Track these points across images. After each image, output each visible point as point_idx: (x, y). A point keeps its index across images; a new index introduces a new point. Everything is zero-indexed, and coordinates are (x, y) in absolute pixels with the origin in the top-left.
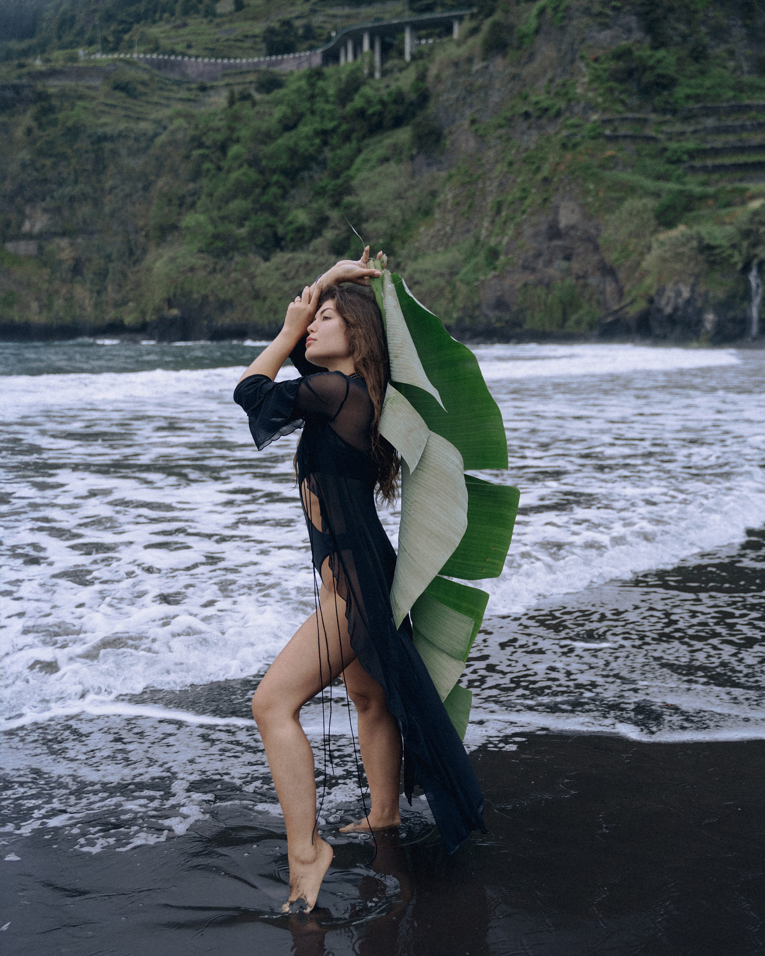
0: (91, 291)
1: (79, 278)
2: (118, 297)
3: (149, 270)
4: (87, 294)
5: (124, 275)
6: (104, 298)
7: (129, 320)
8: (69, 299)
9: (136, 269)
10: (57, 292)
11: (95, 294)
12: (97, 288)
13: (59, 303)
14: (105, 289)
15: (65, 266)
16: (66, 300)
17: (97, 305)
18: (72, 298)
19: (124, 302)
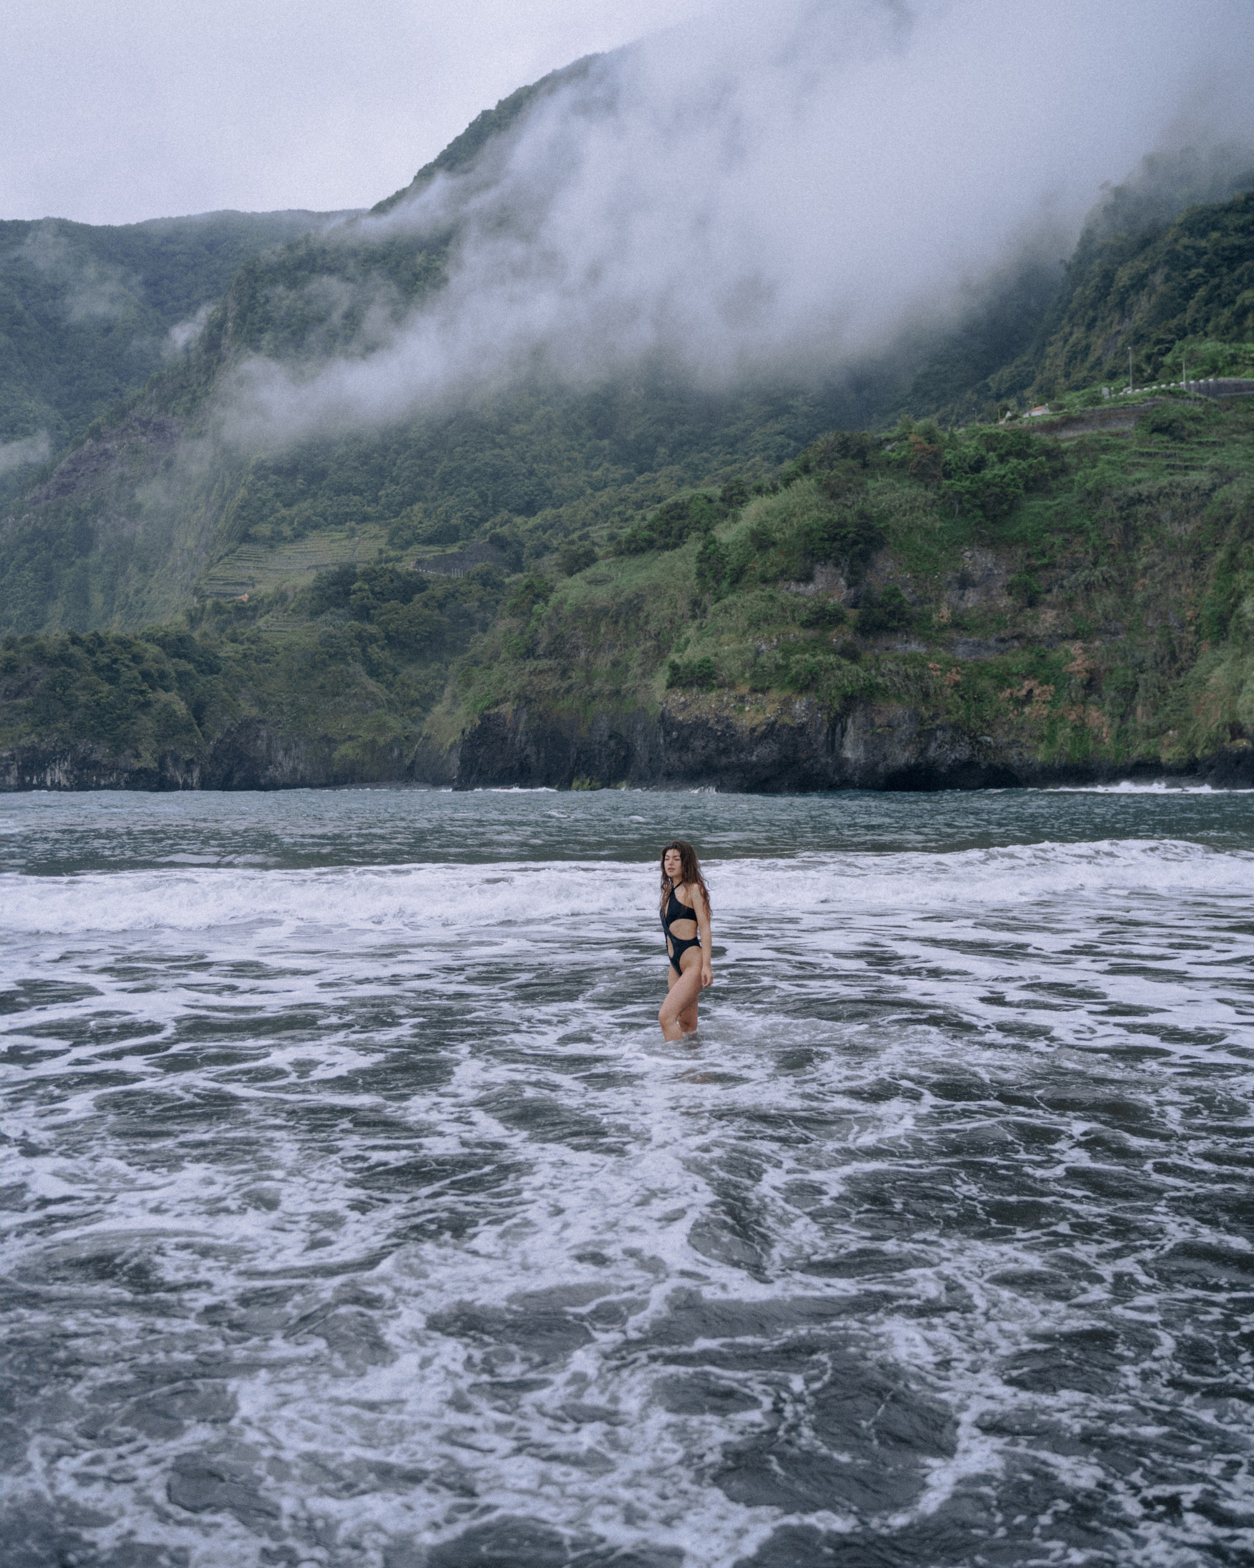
0: (1112, 715)
1: (1094, 697)
2: (1152, 722)
3: (1202, 682)
4: (1106, 720)
5: (1163, 691)
6: (1130, 725)
7: (1167, 756)
8: (1080, 728)
9: (1181, 681)
10: (1062, 718)
11: (1117, 720)
12: (1121, 710)
13: (1065, 733)
14: (1133, 711)
15: (1077, 680)
16: (1075, 728)
17: (1120, 735)
18: (1083, 725)
19: (1161, 731)
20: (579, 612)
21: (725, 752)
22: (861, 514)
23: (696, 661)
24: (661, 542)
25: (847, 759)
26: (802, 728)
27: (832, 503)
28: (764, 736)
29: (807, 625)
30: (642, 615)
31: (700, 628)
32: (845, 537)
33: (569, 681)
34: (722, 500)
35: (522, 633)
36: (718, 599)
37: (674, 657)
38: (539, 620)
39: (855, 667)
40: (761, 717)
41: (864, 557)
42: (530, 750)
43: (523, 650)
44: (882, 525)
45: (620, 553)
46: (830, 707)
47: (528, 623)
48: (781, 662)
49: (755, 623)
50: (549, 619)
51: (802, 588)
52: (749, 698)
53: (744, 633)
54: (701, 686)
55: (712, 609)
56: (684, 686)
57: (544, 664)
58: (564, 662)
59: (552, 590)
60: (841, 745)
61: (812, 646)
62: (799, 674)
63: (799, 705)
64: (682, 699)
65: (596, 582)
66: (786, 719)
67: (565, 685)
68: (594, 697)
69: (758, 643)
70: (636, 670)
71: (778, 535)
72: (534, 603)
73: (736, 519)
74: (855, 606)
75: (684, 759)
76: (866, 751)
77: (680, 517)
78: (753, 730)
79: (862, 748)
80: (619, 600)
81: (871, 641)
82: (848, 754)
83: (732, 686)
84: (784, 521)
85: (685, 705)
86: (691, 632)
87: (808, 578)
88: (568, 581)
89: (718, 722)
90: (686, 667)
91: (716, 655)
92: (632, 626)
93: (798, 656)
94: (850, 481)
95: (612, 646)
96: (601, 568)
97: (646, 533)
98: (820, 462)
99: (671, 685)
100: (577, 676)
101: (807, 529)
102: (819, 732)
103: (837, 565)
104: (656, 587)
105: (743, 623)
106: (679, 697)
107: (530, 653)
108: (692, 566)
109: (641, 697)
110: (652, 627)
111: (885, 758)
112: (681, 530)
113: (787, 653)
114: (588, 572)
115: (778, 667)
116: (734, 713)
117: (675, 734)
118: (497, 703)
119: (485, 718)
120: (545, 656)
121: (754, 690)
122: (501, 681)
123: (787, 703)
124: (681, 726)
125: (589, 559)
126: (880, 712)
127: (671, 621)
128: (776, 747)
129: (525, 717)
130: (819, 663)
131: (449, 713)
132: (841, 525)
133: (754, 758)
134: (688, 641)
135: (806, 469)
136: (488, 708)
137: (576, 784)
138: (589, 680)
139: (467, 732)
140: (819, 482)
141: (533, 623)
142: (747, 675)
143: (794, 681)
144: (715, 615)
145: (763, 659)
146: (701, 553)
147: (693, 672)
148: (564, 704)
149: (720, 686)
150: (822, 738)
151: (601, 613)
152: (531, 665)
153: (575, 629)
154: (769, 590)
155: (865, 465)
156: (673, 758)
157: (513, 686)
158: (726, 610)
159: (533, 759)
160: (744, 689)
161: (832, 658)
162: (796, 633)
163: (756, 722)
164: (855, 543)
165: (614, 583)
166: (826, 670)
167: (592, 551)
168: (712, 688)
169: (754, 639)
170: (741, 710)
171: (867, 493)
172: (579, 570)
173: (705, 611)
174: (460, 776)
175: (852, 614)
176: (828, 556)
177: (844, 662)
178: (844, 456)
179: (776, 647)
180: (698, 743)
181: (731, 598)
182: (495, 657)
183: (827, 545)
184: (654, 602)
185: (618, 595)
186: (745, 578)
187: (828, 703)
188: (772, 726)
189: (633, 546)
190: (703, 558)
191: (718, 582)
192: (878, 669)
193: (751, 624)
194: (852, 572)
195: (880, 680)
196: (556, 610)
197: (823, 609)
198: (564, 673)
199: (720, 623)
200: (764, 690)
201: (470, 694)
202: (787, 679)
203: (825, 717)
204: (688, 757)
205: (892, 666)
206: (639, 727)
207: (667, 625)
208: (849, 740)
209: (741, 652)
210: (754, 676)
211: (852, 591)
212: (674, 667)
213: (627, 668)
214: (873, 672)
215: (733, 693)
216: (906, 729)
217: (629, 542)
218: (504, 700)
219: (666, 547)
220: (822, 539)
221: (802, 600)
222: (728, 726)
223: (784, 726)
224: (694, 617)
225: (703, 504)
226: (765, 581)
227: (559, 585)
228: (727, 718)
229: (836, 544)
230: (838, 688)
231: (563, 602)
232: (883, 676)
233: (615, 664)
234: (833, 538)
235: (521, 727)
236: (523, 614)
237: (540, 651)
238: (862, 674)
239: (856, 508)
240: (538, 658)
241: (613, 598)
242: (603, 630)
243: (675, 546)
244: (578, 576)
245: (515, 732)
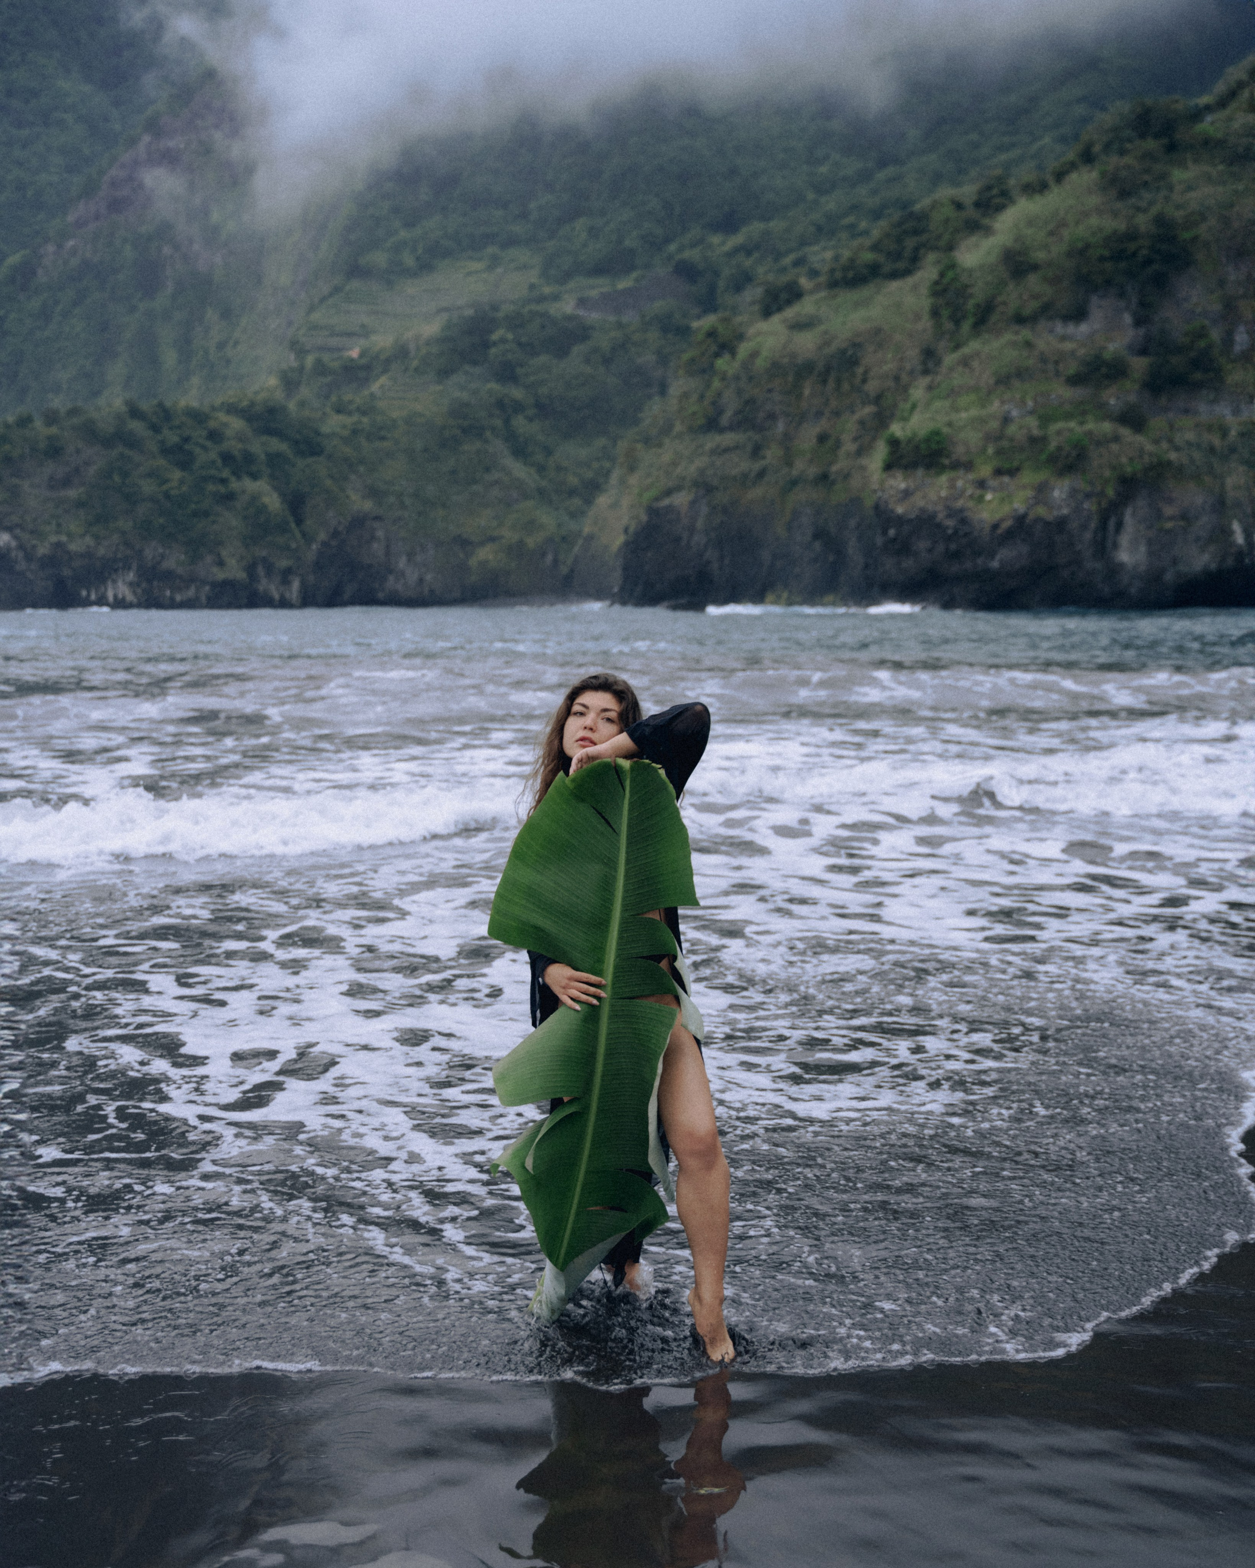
20: (776, 368)
21: (956, 555)
22: (1160, 220)
23: (922, 433)
24: (887, 268)
25: (1122, 565)
26: (1061, 524)
27: (1119, 205)
28: (1010, 536)
29: (1075, 380)
30: (860, 370)
31: (930, 388)
32: (1134, 254)
33: (763, 463)
34: (977, 205)
35: (702, 397)
36: (957, 347)
37: (896, 429)
38: (723, 379)
39: (1139, 439)
40: (1006, 509)
41: (1160, 282)
42: (711, 554)
43: (701, 421)
44: (1187, 235)
45: (833, 284)
46: (1102, 494)
47: (708, 386)
48: (1036, 432)
49: (1003, 381)
50: (737, 378)
51: (1071, 329)
52: (992, 483)
53: (989, 393)
54: (928, 467)
55: (949, 359)
56: (906, 467)
57: (729, 439)
58: (757, 437)
59: (741, 337)
60: (1116, 546)
61: (1079, 411)
62: (1059, 448)
63: (1059, 492)
64: (903, 486)
65: (799, 326)
66: (1041, 511)
67: (757, 466)
68: (794, 483)
69: (1006, 407)
70: (849, 446)
71: (1040, 256)
72: (717, 355)
73: (988, 231)
74: (1143, 351)
75: (904, 565)
76: (1150, 553)
77: (916, 232)
78: (995, 527)
79: (1143, 549)
80: (827, 351)
81: (1163, 401)
82: (1124, 556)
83: (969, 466)
84: (1051, 233)
85: (907, 494)
86: (918, 392)
87: (1079, 314)
88: (763, 326)
89: (949, 516)
90: (909, 441)
91: (950, 424)
92: (846, 386)
93: (1060, 425)
94: (1147, 171)
95: (819, 414)
96: (806, 307)
97: (868, 257)
98: (1107, 147)
99: (888, 467)
100: (772, 454)
101: (1080, 245)
102: (1084, 527)
103: (1122, 295)
104: (878, 331)
105: (987, 378)
106: (899, 482)
107: (712, 425)
108: (925, 303)
109: (855, 482)
110: (872, 387)
111: (1175, 562)
112: (916, 249)
113: (1045, 420)
114: (790, 313)
115: (1033, 440)
116: (971, 504)
117: (892, 532)
118: (668, 493)
119: (652, 511)
120: (731, 428)
121: (998, 472)
122: (674, 464)
123: (1042, 489)
124: (900, 521)
125: (794, 294)
126: (1170, 501)
127: (897, 379)
128: (1025, 549)
129: (704, 510)
130: (1090, 433)
131: (615, 505)
132: (1132, 235)
133: (995, 564)
134: (914, 407)
135: (1088, 157)
136: (657, 499)
137: (770, 597)
138: (789, 462)
139: (631, 530)
140: (1103, 174)
141: (716, 384)
142: (990, 451)
143: (1052, 460)
144: (951, 369)
145: (1012, 429)
146: (936, 283)
147: (917, 447)
148: (756, 493)
149: (955, 466)
150: (1088, 536)
151: (804, 370)
152: (713, 440)
153: (770, 391)
154: (1026, 333)
155: (1171, 148)
156: (889, 565)
157: (691, 469)
158: (965, 362)
159: (715, 566)
160: (985, 470)
161: (1107, 427)
162: (1062, 392)
163: (997, 516)
164: (1148, 262)
165: (823, 328)
166: (1099, 443)
167: (795, 283)
168: (942, 469)
169: (1003, 403)
170: (981, 499)
171: (1171, 188)
172: (780, 309)
173: (939, 362)
174: (622, 589)
175: (1139, 365)
176: (1108, 282)
177: (1125, 432)
178: (1142, 136)
179: (1032, 413)
180: (922, 545)
181: (974, 345)
182: (666, 430)
183: (1108, 266)
184: (875, 352)
185: (827, 343)
186: (994, 318)
187: (1099, 488)
188: (1020, 520)
189: (851, 274)
190: (939, 290)
191: (957, 322)
192: (1170, 441)
193: (998, 382)
194: (1142, 304)
195: (1173, 456)
196: (746, 365)
197: (1098, 357)
198: (756, 452)
199: (959, 379)
200: (1012, 472)
201: (633, 480)
202: (1043, 457)
203: (1094, 508)
204: (908, 563)
205: (1190, 436)
206: (852, 523)
207: (891, 383)
208: (1124, 540)
209: (983, 421)
210: (999, 452)
211: (1142, 331)
212: (894, 443)
213: (838, 444)
214: (1165, 445)
215: (971, 476)
216: (1204, 523)
217: (845, 269)
218: (678, 488)
219: (895, 275)
220: (1102, 259)
221: (1068, 346)
222: (964, 521)
223: (1038, 519)
224: (926, 372)
225: (948, 211)
226: (1020, 320)
227: (751, 331)
228: (961, 510)
229: (1123, 265)
230: (1114, 468)
231: (754, 354)
232: (1177, 449)
233: (822, 438)
234: (1118, 256)
235: (700, 524)
236: (704, 371)
237: (725, 420)
238: (1149, 447)
239: (1154, 210)
240: (721, 431)
241: (820, 348)
242: (807, 392)
243: (907, 272)
244: (776, 319)
245: (692, 530)
